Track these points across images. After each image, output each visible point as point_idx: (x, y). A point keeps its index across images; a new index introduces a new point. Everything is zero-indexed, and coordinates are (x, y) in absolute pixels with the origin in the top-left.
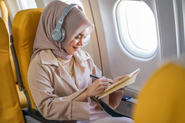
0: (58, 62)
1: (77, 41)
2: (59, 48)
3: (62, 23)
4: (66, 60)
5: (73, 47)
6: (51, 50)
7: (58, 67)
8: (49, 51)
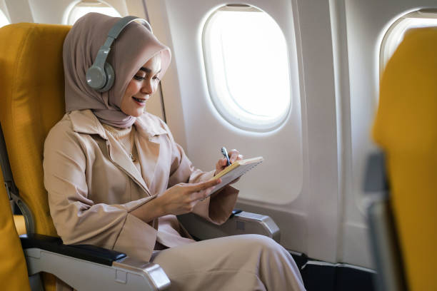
0: (106, 132)
1: (139, 85)
2: (104, 104)
3: (107, 52)
4: (122, 129)
5: (133, 98)
6: (93, 110)
7: (106, 140)
8: (89, 112)
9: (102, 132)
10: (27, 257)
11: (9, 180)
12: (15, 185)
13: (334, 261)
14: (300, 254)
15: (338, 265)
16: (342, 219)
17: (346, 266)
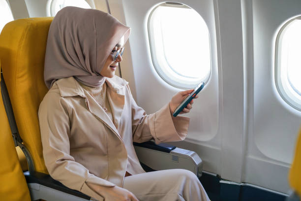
9: (81, 92)
10: (30, 189)
11: (15, 132)
12: (20, 137)
13: (239, 181)
14: (216, 175)
15: (242, 184)
16: (245, 154)
17: (248, 184)
